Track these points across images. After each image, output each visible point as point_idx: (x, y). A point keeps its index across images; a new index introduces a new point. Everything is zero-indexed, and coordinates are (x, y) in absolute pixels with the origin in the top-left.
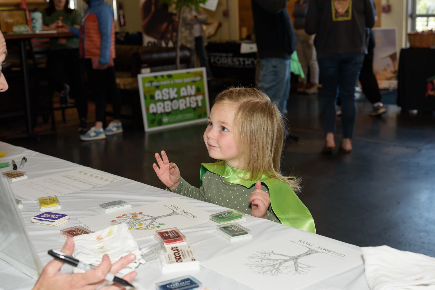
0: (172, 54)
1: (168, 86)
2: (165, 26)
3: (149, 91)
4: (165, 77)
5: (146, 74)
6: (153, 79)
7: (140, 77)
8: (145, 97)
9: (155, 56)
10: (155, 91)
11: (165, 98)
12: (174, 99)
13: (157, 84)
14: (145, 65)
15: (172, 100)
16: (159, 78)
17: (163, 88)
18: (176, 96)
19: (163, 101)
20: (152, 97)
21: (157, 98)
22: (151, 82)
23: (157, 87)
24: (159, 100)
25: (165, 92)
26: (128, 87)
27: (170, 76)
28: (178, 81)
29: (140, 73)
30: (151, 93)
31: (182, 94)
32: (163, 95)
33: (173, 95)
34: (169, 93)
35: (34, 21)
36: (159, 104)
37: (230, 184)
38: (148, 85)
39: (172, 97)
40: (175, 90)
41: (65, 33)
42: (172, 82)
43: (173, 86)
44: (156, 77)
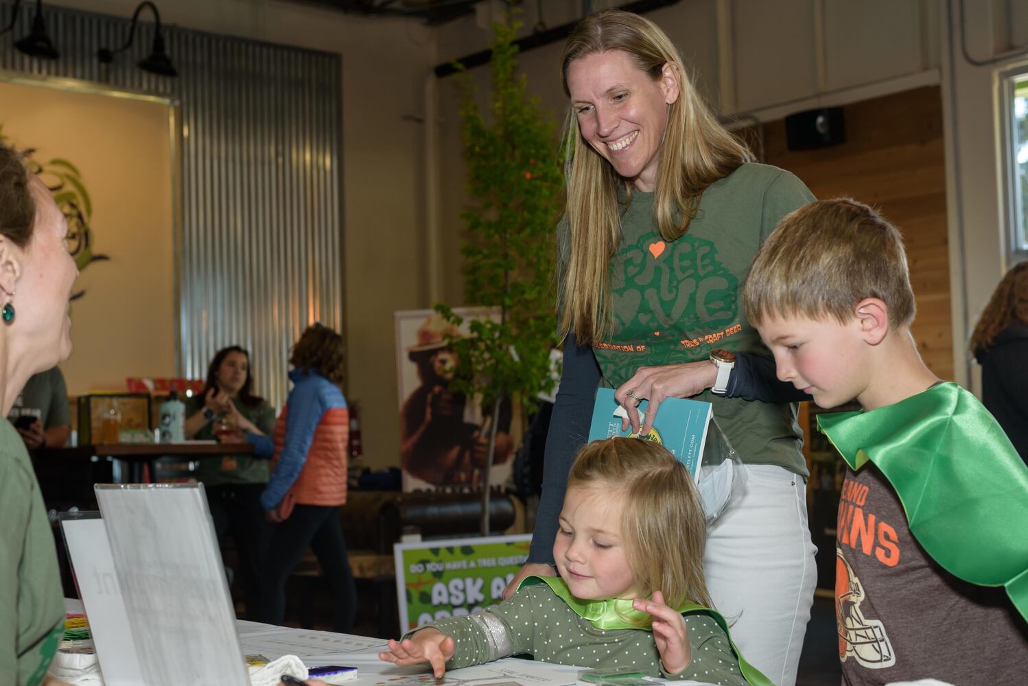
0: (474, 508)
1: (462, 574)
2: (454, 452)
3: (419, 583)
4: (458, 552)
5: (411, 544)
6: (430, 556)
7: (398, 549)
8: (409, 598)
9: (433, 511)
10: (432, 584)
11: (455, 601)
12: (477, 603)
13: (439, 568)
14: (411, 527)
15: (471, 607)
16: (443, 554)
17: (450, 579)
18: (480, 597)
19: (451, 607)
20: (426, 598)
21: (436, 600)
22: (424, 562)
23: (438, 575)
24: (441, 606)
25: (456, 587)
26: (370, 574)
27: (467, 551)
28: (485, 562)
29: (398, 539)
30: (424, 588)
31: (495, 594)
32: (450, 594)
33: (474, 594)
34: (464, 591)
35: (167, 420)
36: (440, 614)
37: (604, 633)
38: (415, 568)
39: (471, 600)
40: (480, 582)
41: (234, 445)
42: (472, 564)
43: (473, 574)
44: (435, 551)
